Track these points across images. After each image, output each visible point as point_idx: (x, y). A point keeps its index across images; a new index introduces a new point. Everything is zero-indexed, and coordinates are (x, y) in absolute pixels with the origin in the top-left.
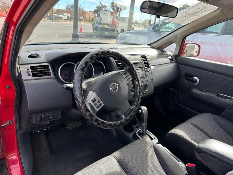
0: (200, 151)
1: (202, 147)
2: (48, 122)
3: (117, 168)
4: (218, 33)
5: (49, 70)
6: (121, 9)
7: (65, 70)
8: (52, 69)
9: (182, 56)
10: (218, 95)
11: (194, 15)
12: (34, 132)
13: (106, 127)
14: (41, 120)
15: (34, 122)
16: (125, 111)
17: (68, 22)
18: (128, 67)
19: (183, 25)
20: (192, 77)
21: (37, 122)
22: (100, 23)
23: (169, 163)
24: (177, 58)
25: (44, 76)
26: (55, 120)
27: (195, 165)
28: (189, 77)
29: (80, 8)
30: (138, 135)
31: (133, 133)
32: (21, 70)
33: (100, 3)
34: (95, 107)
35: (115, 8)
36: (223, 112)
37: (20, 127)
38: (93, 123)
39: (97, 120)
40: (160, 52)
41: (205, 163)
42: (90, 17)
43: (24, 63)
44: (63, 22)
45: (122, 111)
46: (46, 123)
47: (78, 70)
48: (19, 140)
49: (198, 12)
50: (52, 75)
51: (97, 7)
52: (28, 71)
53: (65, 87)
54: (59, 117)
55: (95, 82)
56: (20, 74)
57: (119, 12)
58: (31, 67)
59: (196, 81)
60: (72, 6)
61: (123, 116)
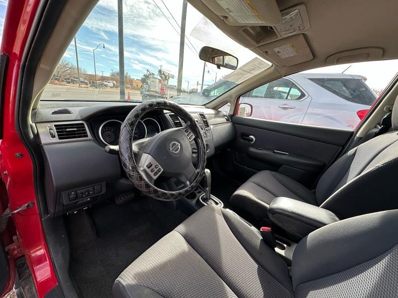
0: (274, 212)
1: (276, 207)
2: (89, 199)
3: (185, 246)
4: (261, 97)
5: (85, 130)
6: (169, 78)
7: (109, 130)
8: (89, 129)
9: (236, 116)
10: (274, 152)
11: (249, 72)
12: (69, 213)
13: (168, 198)
14: (77, 197)
15: (65, 201)
16: (190, 176)
17: (114, 90)
18: (189, 123)
19: (238, 83)
20: (248, 136)
21: (70, 201)
22: (148, 91)
23: (241, 230)
24: (232, 118)
25: (79, 137)
26: (98, 196)
27: (270, 228)
28: (245, 136)
29: (126, 76)
30: (201, 201)
31: (196, 200)
32: (39, 130)
33: (148, 70)
34: (152, 174)
35: (163, 76)
36: (281, 168)
37: (46, 211)
38: (150, 195)
39: (156, 191)
40: (216, 111)
41: (280, 224)
42: (137, 85)
43: (44, 121)
44: (108, 89)
45: (186, 176)
46: (85, 201)
47: (125, 126)
48: (45, 229)
49: (253, 69)
50: (90, 136)
51: (144, 76)
52: (52, 131)
53: (108, 150)
54: (104, 191)
55: (149, 143)
56: (37, 136)
57: (167, 80)
58: (55, 126)
59: (252, 140)
60: (117, 74)
61: (188, 183)
